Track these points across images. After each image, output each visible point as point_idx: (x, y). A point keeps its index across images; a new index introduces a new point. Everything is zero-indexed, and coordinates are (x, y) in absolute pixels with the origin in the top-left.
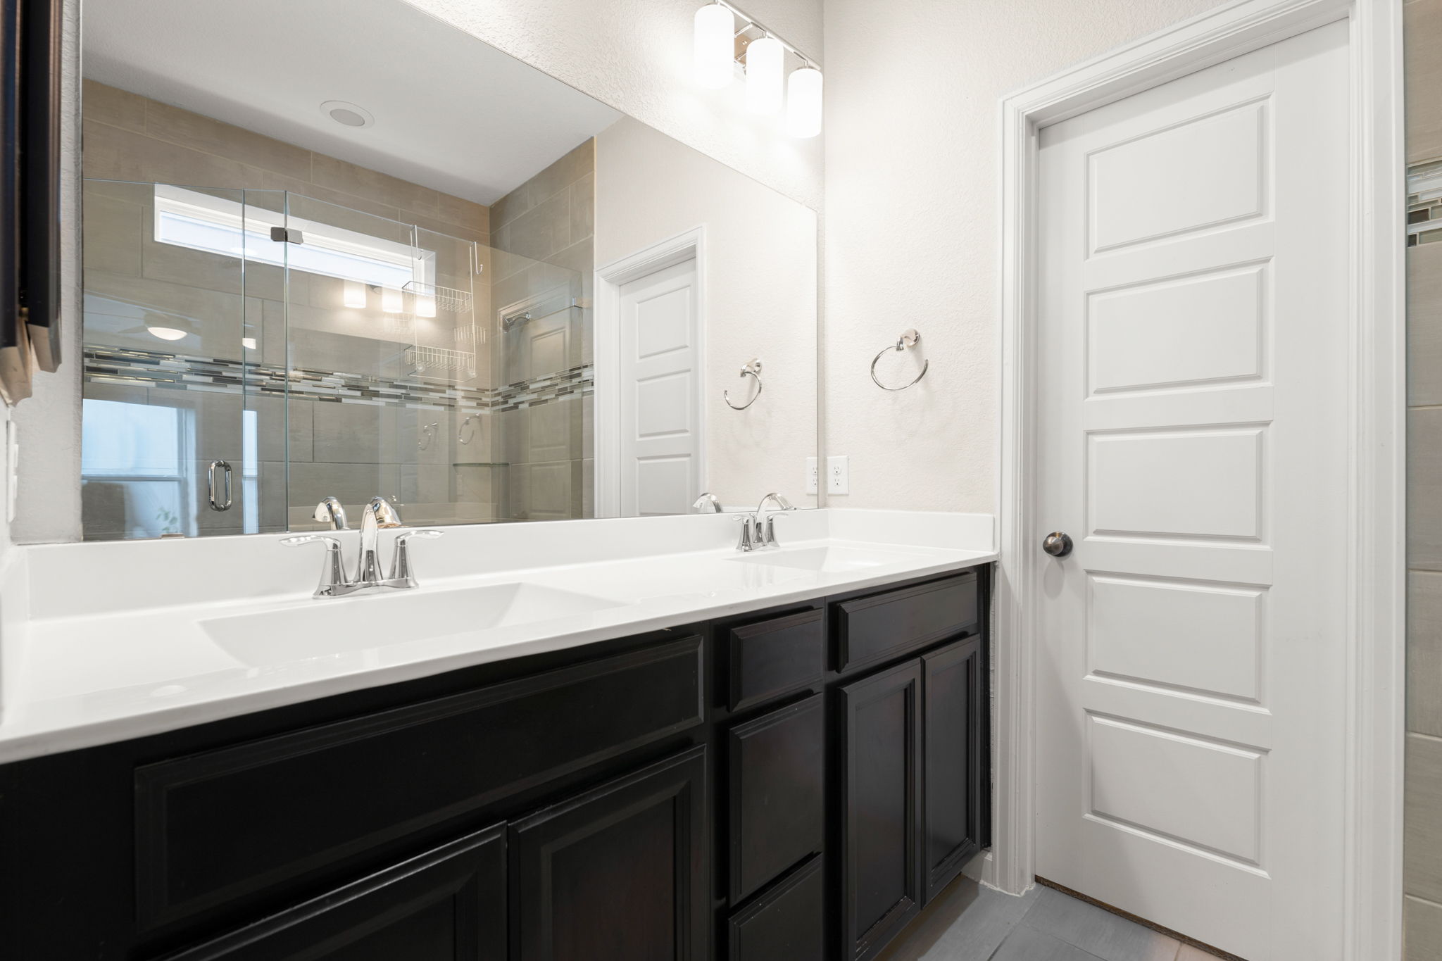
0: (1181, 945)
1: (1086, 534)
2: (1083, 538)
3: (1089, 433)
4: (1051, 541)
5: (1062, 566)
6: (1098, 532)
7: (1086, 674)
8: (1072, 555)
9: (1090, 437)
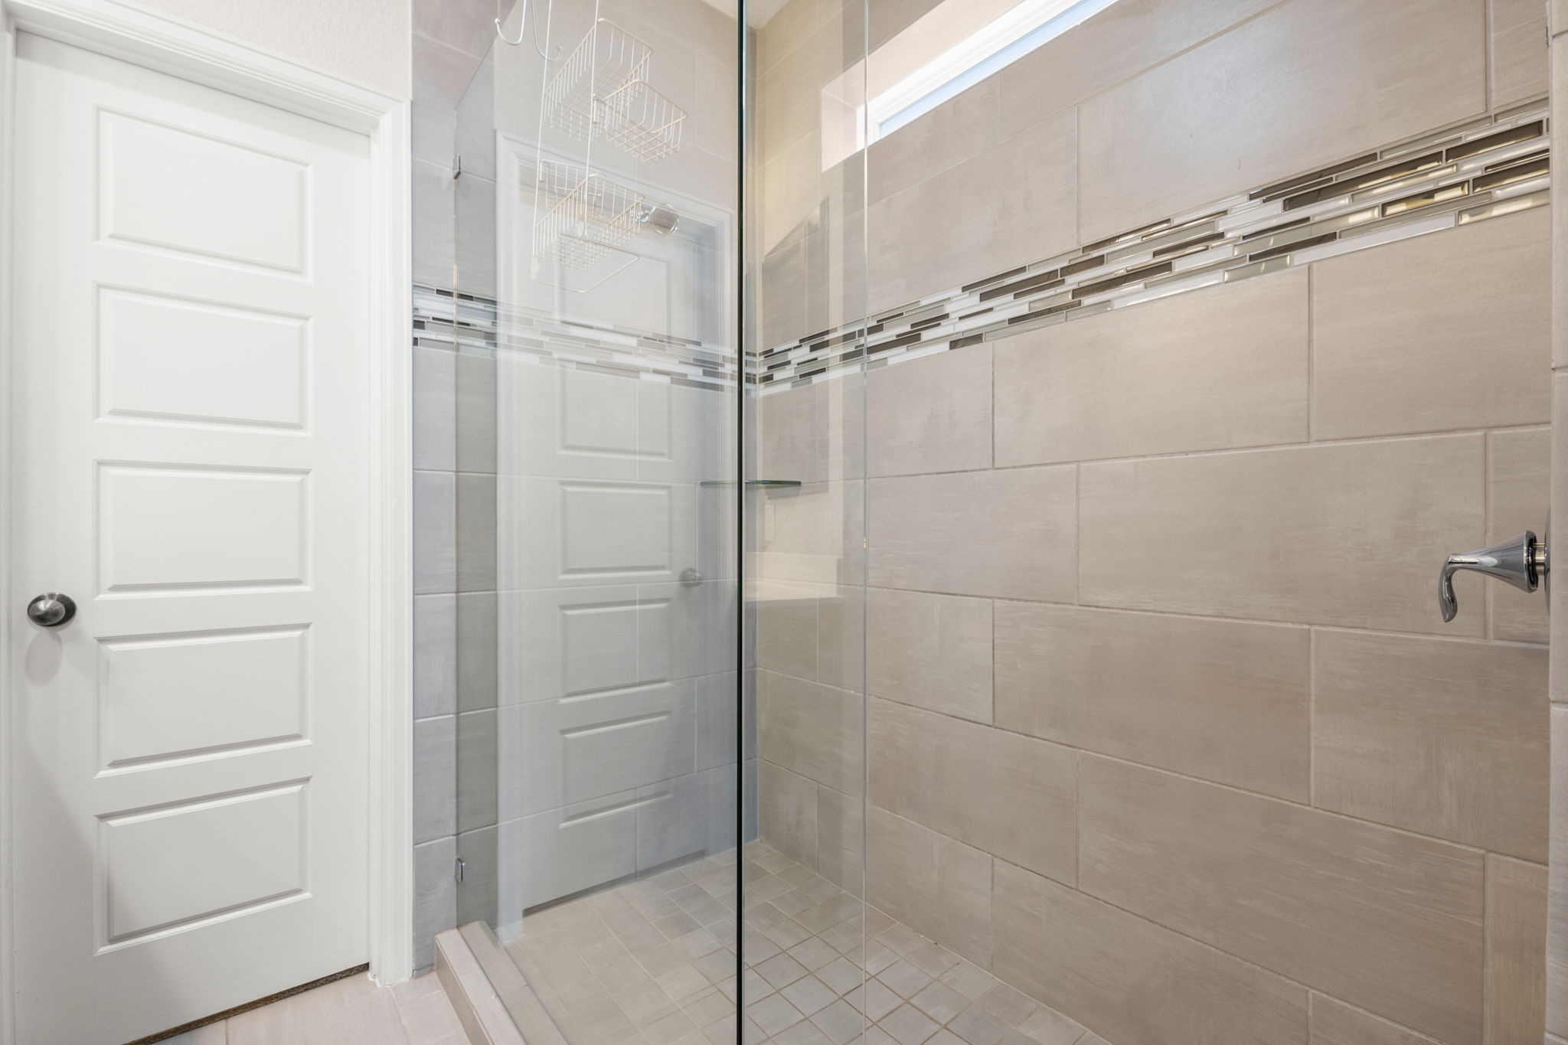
0: (227, 1022)
1: (98, 592)
2: (94, 598)
3: (100, 463)
4: (43, 606)
5: (59, 639)
6: (115, 588)
7: (99, 769)
8: (73, 623)
9: (102, 468)
